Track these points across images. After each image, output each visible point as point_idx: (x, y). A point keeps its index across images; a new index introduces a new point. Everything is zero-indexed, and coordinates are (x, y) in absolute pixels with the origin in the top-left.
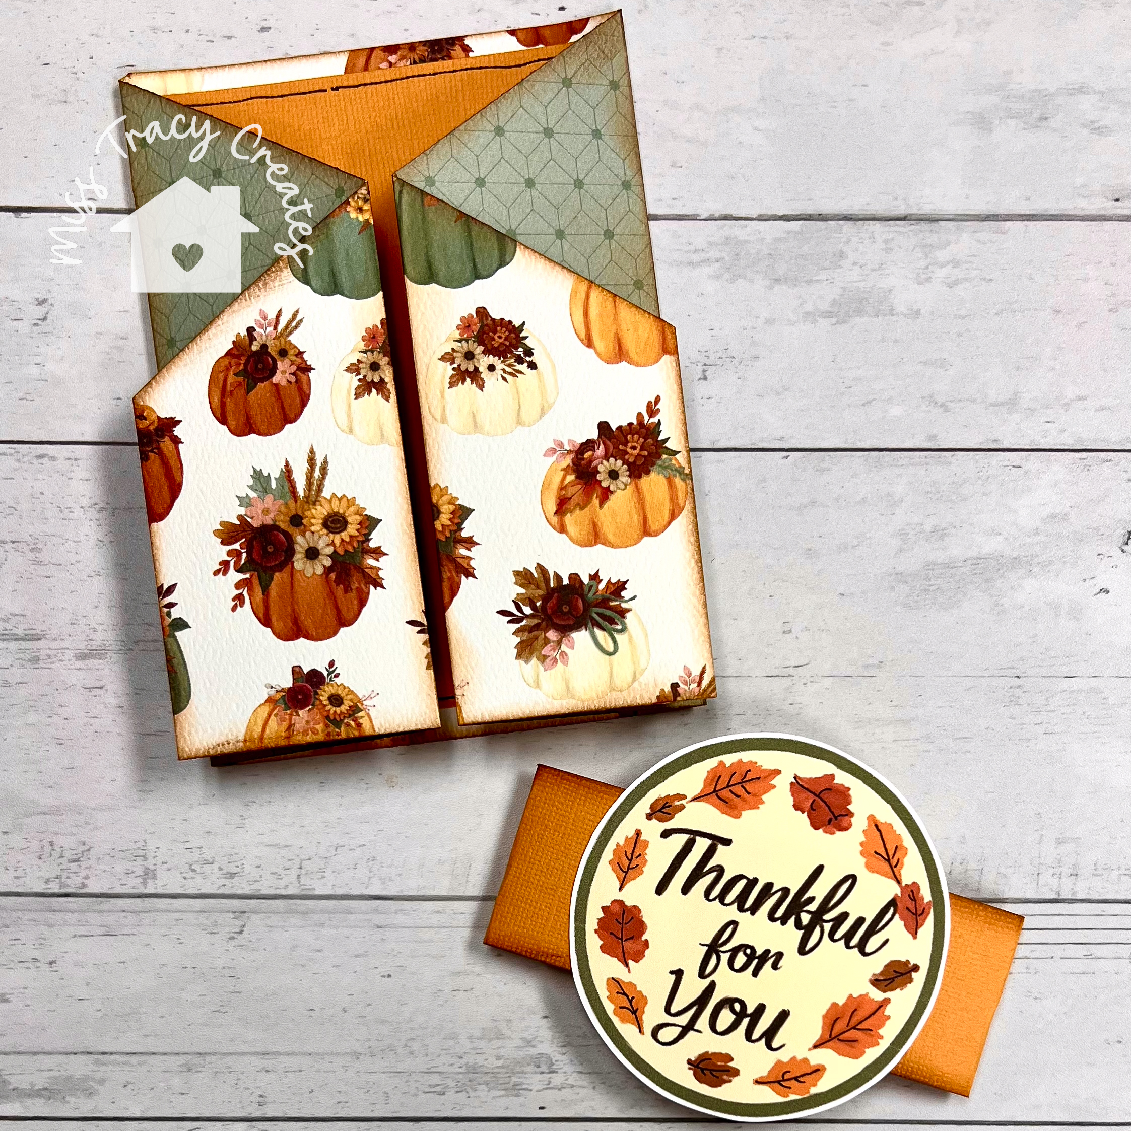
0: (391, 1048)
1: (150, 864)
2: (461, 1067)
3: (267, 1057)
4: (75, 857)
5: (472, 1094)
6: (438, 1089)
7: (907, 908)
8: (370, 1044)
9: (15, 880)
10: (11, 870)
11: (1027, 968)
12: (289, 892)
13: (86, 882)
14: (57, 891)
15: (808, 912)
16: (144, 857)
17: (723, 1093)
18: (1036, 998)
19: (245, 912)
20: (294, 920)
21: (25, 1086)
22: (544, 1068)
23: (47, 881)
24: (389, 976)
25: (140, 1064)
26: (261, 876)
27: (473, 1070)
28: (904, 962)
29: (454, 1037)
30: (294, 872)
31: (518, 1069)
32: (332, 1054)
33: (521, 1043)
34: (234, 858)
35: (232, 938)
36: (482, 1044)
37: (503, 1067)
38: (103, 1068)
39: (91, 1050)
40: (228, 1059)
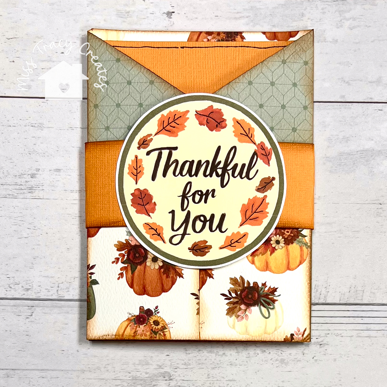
7: (262, 154)
28: (268, 178)
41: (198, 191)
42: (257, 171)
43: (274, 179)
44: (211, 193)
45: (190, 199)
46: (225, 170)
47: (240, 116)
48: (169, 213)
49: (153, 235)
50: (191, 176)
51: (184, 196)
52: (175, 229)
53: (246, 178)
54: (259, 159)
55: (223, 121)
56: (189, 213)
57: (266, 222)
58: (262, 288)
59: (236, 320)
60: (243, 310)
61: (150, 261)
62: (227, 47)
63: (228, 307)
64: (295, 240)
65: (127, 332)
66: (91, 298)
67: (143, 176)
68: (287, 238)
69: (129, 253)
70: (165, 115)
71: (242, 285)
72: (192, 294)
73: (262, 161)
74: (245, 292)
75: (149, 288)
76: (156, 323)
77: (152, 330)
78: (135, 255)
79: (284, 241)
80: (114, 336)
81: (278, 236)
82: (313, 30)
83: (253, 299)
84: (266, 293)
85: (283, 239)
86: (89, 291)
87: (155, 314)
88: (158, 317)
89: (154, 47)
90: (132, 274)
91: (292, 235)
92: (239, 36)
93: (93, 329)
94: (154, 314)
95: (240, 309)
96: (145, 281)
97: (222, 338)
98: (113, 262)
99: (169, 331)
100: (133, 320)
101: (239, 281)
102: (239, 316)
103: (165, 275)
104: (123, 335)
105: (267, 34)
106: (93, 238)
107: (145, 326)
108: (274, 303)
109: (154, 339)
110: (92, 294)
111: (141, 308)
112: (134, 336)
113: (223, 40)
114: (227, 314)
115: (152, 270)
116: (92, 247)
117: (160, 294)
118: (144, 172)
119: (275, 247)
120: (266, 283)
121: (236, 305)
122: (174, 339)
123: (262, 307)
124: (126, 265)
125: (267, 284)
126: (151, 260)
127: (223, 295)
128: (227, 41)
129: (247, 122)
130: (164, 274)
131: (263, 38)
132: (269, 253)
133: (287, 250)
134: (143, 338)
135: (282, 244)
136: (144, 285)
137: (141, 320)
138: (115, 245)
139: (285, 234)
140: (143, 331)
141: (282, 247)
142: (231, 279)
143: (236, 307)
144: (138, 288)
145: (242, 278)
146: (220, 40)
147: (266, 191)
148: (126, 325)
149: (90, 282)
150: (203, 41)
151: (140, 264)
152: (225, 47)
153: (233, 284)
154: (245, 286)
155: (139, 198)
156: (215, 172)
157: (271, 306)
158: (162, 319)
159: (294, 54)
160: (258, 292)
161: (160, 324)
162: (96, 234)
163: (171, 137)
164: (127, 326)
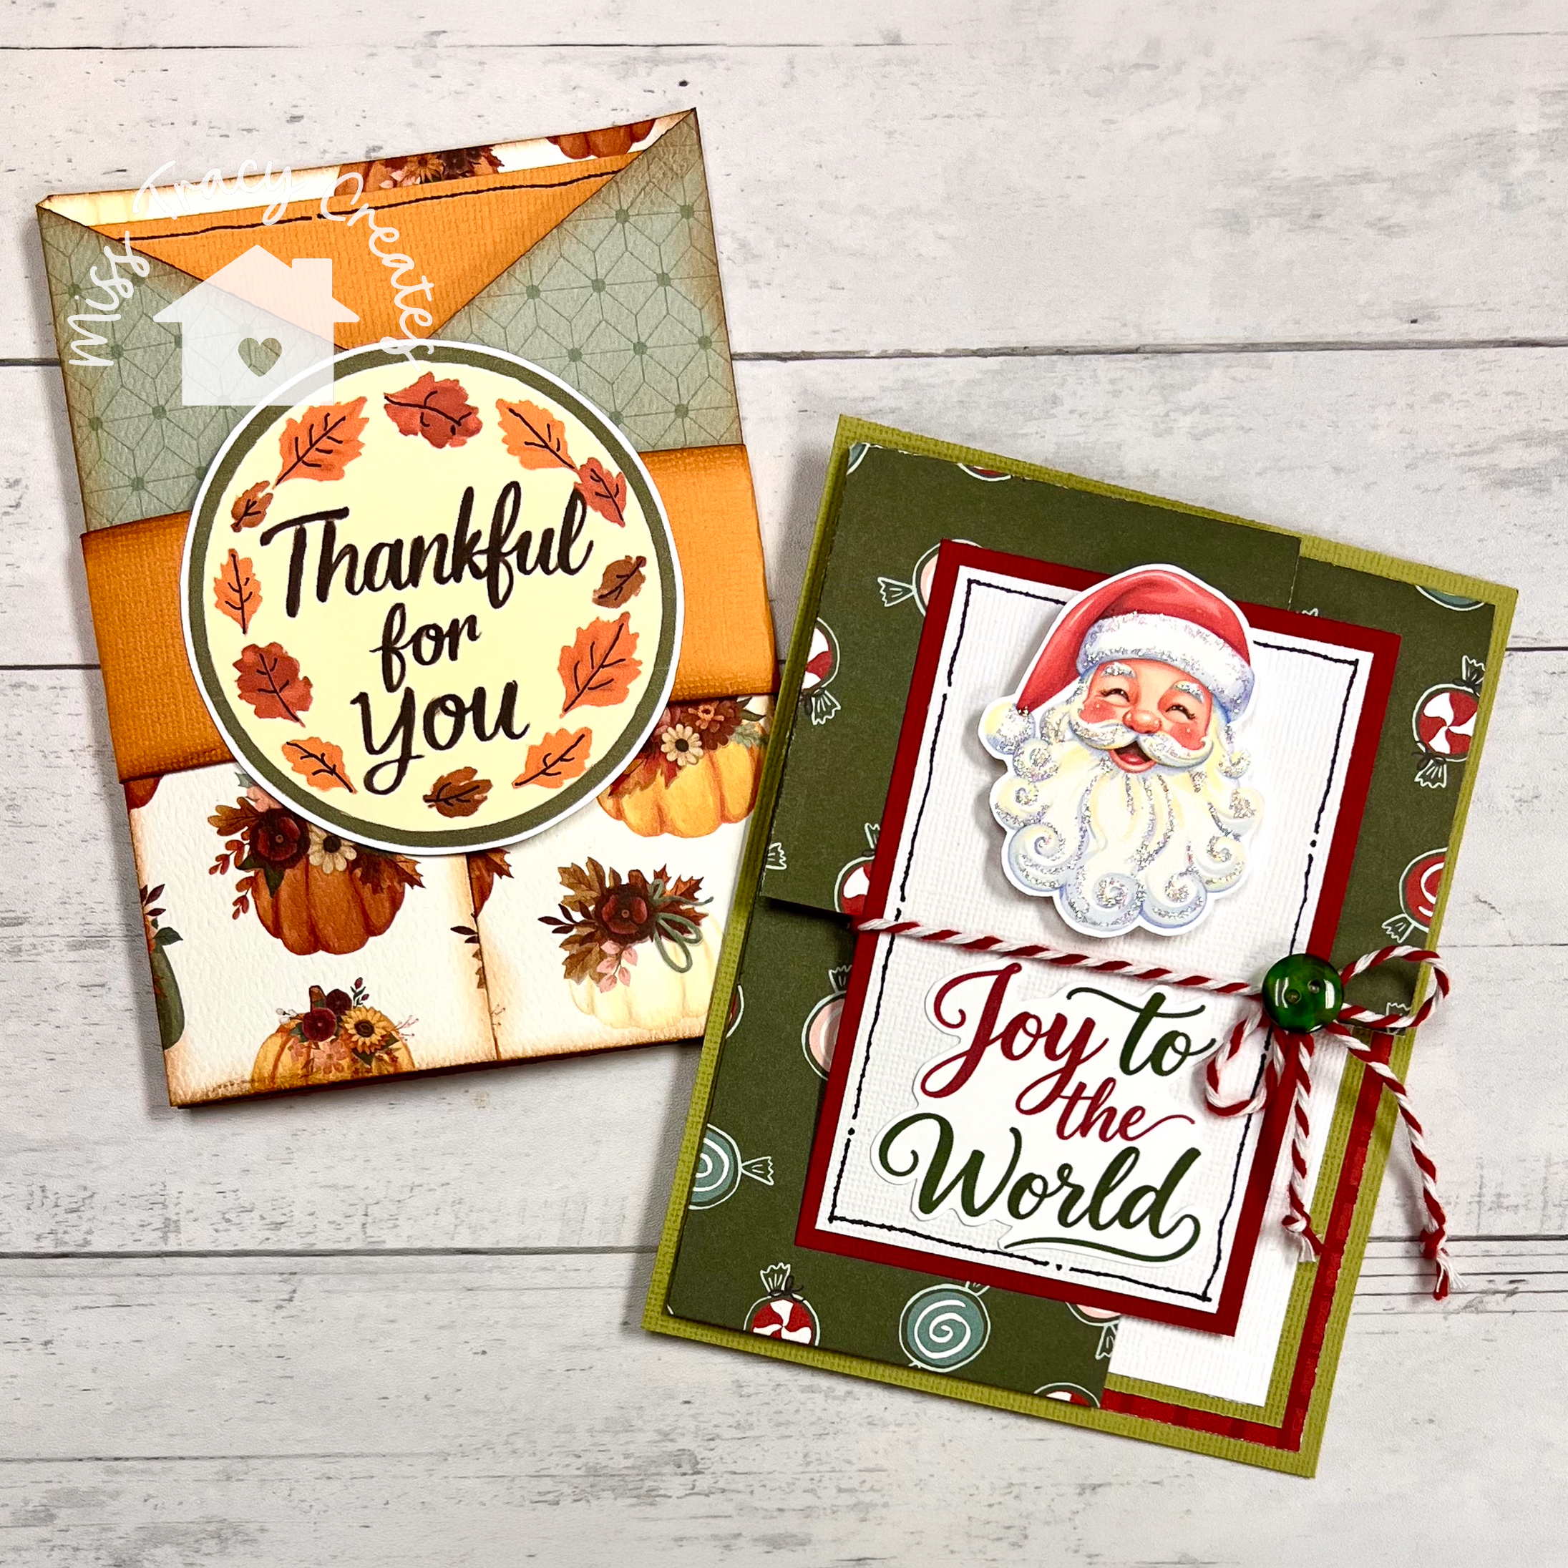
41: (427, 627)
42: (591, 544)
43: (641, 561)
44: (466, 627)
45: (408, 653)
46: (495, 554)
47: (517, 391)
48: (353, 702)
49: (315, 773)
50: (399, 586)
51: (388, 648)
52: (377, 746)
53: (560, 570)
54: (589, 509)
55: (470, 414)
56: (409, 694)
57: (637, 689)
58: (658, 885)
59: (597, 989)
60: (611, 955)
61: (319, 852)
62: (453, 196)
63: (567, 954)
64: (732, 732)
65: (283, 1066)
66: (164, 982)
67: (261, 609)
68: (708, 729)
69: (253, 837)
70: (299, 420)
71: (597, 885)
72: (453, 929)
73: (599, 514)
74: (610, 904)
75: (327, 931)
76: (365, 1028)
77: (355, 1050)
78: (272, 839)
79: (701, 739)
80: (248, 1086)
81: (679, 727)
82: (694, 110)
83: (634, 922)
84: (671, 897)
85: (696, 735)
86: (156, 964)
87: (358, 1003)
88: (367, 1011)
89: (240, 227)
90: (272, 894)
91: (721, 718)
92: (483, 160)
93: (184, 1073)
94: (354, 1003)
95: (603, 955)
96: (313, 911)
97: (564, 1047)
98: (212, 871)
99: (406, 1046)
100: (297, 1030)
101: (587, 873)
102: (601, 975)
103: (369, 885)
104: (273, 1077)
105: (563, 141)
106: (143, 809)
107: (332, 1041)
108: (699, 925)
109: (366, 1075)
110: (166, 971)
111: (315, 992)
112: (306, 1076)
113: (437, 178)
114: (568, 974)
115: (328, 875)
116: (147, 836)
117: (362, 944)
118: (261, 593)
119: (676, 760)
120: (667, 870)
121: (588, 945)
122: (424, 1067)
123: (665, 941)
124: (252, 874)
125: (669, 872)
126: (321, 847)
127: (547, 920)
128: (449, 177)
129: (541, 407)
130: (364, 883)
131: (555, 156)
132: (660, 779)
133: (713, 764)
134: (333, 1076)
135: (695, 749)
136: (312, 925)
137: (320, 1025)
138: (211, 820)
139: (699, 718)
140: (330, 1056)
141: (698, 758)
142: (563, 871)
143: (589, 951)
144: (295, 934)
145: (592, 863)
146: (430, 177)
147: (625, 600)
148: (277, 1048)
149: (155, 937)
150: (381, 188)
151: (292, 863)
152: (447, 196)
153: (570, 886)
154: (608, 885)
155: (258, 671)
156: (467, 568)
157: (690, 932)
158: (378, 1015)
159: (647, 188)
160: (646, 898)
161: (377, 1030)
162: (151, 796)
163: (325, 483)
164: (282, 1049)
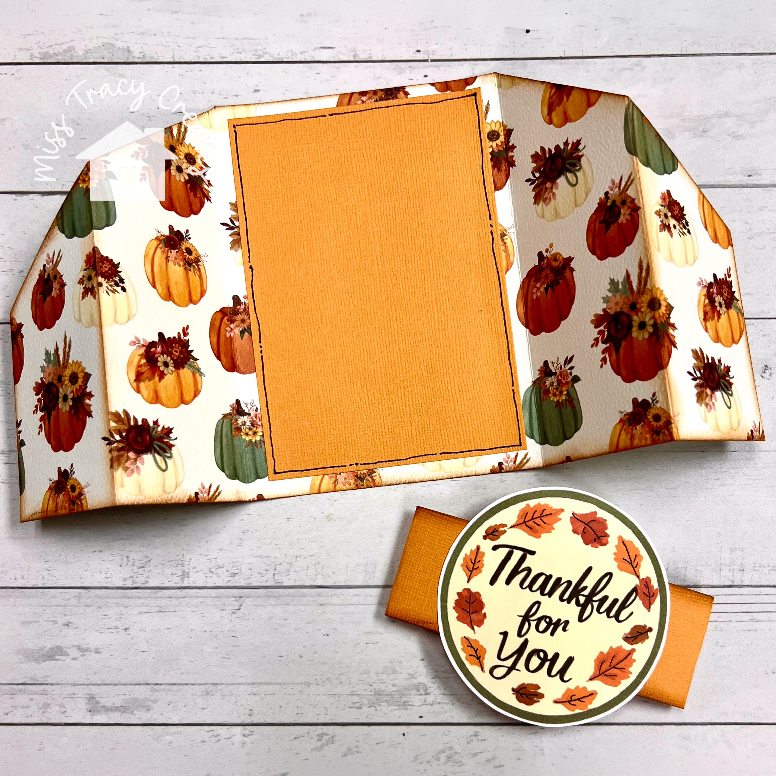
0: (329, 680)
1: (186, 569)
2: (371, 691)
3: (254, 686)
4: (142, 565)
5: (378, 708)
6: (357, 705)
7: (644, 593)
8: (315, 677)
9: (106, 580)
10: (104, 573)
11: (716, 628)
12: (268, 584)
13: (148, 580)
14: (130, 586)
15: (583, 595)
16: (182, 564)
17: (535, 709)
18: (722, 646)
19: (241, 597)
20: (272, 601)
21: (109, 704)
22: (422, 692)
23: (125, 580)
24: (328, 635)
25: (178, 691)
26: (251, 575)
27: (378, 693)
28: (643, 626)
29: (367, 672)
30: (272, 572)
31: (406, 692)
32: (294, 683)
33: (407, 676)
34: (236, 564)
35: (234, 613)
36: (384, 677)
37: (397, 691)
38: (156, 693)
39: (148, 682)
40: (231, 687)
